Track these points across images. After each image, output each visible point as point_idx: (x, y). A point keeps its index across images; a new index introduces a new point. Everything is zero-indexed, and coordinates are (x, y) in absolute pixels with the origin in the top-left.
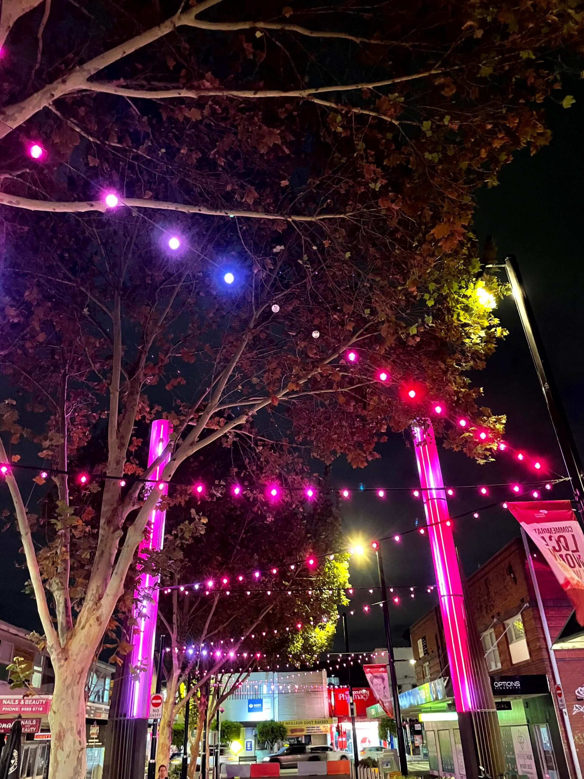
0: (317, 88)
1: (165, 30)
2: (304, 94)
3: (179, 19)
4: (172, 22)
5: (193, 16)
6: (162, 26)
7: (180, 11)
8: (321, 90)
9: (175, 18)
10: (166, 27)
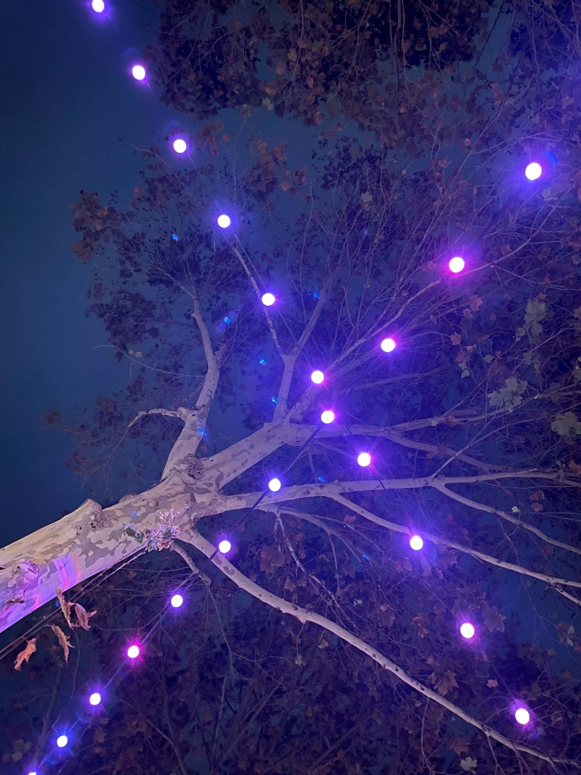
0: (567, 580)
1: (419, 483)
2: (553, 581)
3: (433, 481)
4: (425, 480)
5: (443, 484)
6: (417, 480)
7: (434, 475)
8: (570, 583)
9: (429, 479)
10: (419, 481)
